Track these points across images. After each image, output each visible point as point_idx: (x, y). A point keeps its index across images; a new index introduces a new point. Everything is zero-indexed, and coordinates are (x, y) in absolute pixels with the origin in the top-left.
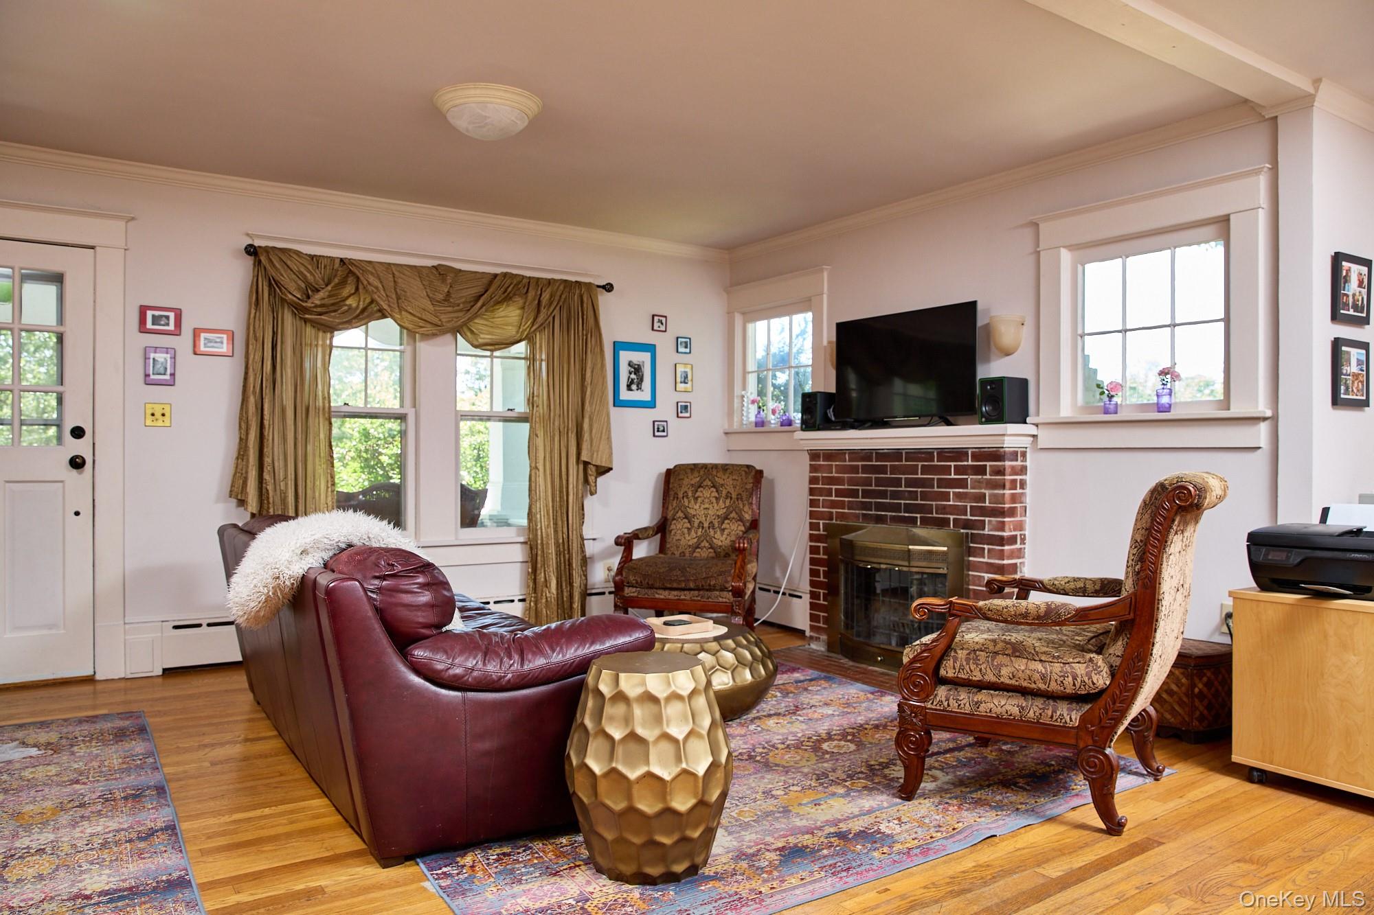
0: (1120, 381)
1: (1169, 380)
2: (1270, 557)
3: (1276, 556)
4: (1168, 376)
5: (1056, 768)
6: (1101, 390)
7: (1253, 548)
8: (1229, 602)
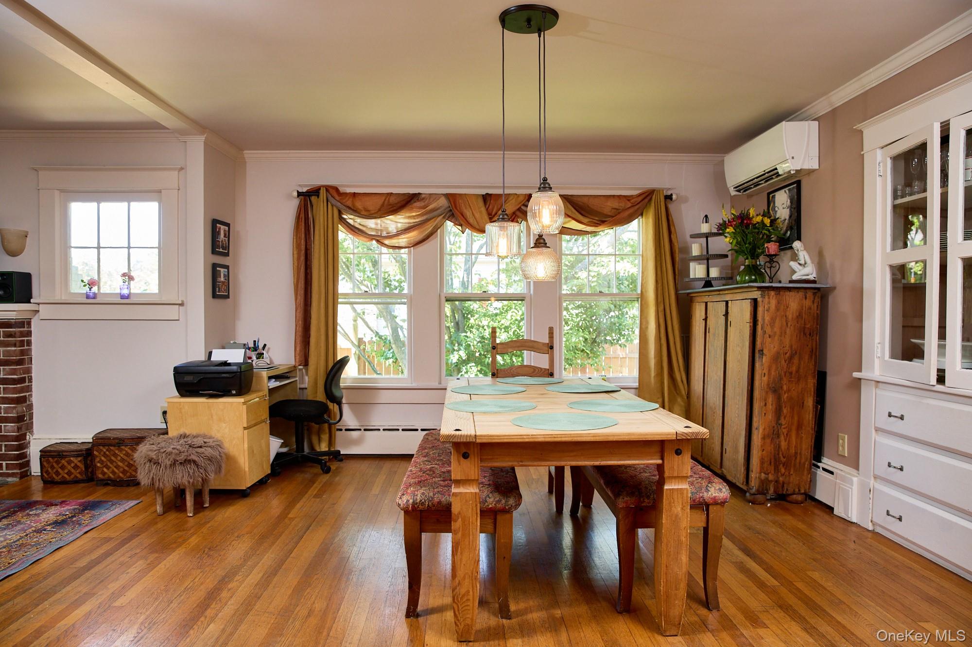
0: (96, 278)
1: (127, 280)
2: (185, 379)
3: (188, 378)
4: (127, 278)
5: (70, 516)
6: (84, 284)
7: (176, 375)
8: (166, 405)
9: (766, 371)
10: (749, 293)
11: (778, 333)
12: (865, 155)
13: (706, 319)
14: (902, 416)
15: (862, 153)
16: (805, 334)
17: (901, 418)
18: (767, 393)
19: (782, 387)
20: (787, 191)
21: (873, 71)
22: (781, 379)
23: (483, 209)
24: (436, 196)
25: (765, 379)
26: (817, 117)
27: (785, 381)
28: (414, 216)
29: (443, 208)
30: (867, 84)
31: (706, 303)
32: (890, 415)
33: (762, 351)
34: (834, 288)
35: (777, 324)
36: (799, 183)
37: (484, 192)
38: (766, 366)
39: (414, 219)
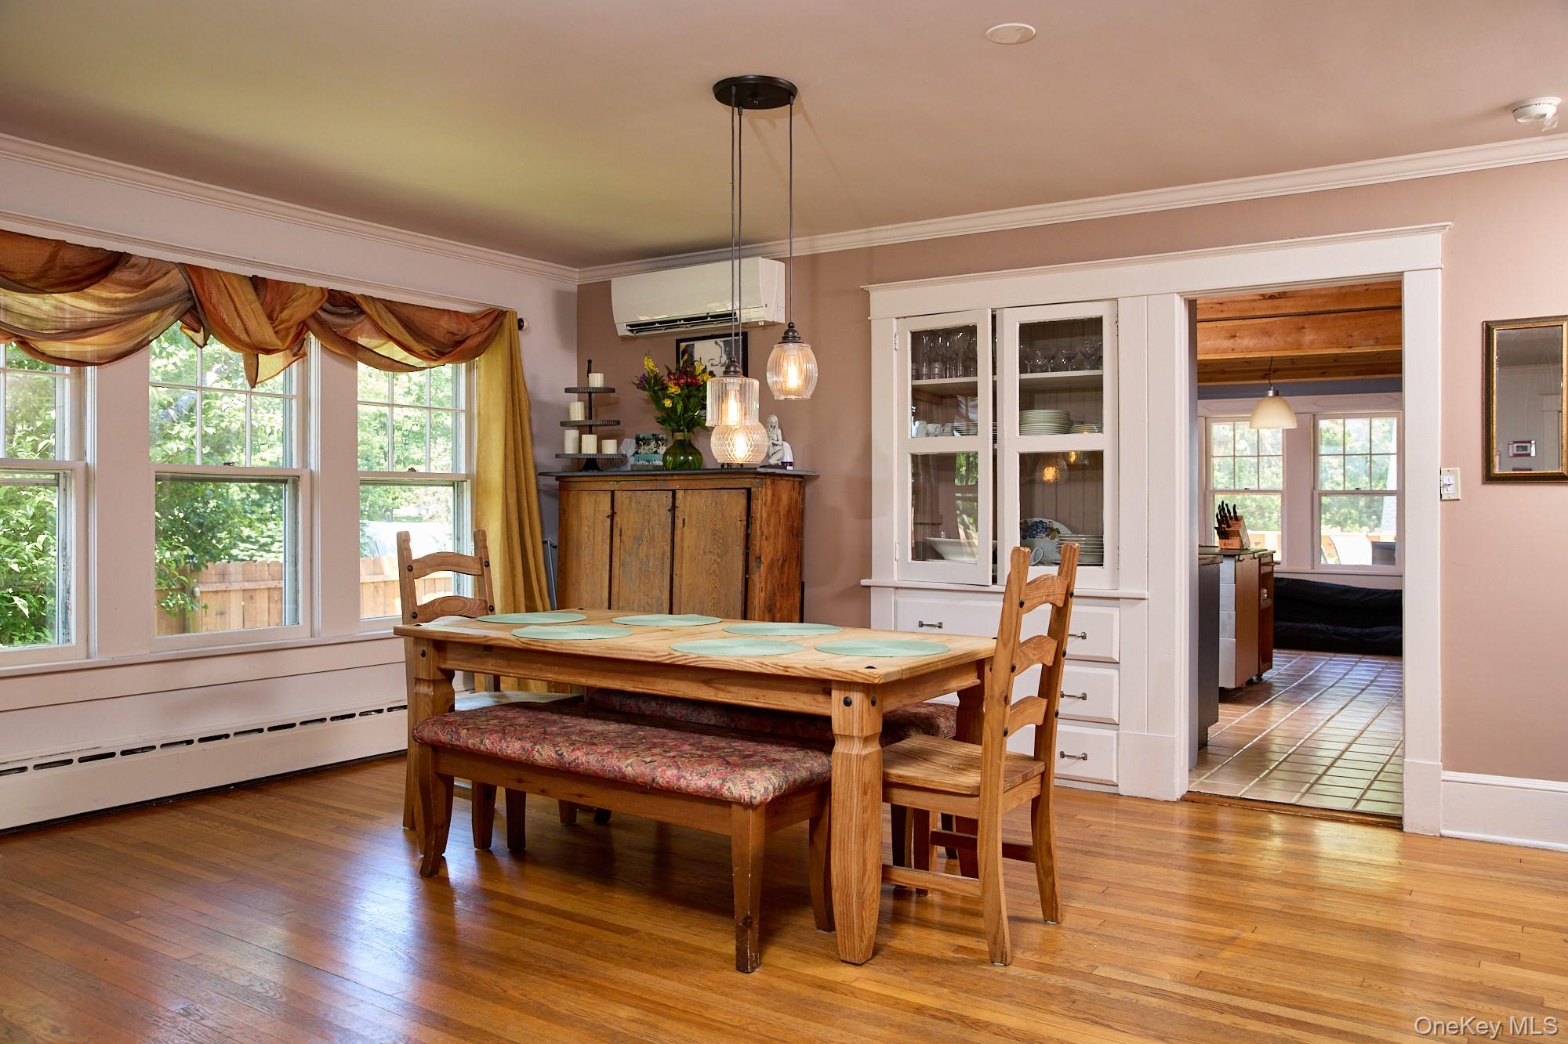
9: (763, 585)
10: (730, 481)
11: (773, 533)
12: (872, 322)
13: (612, 516)
14: (941, 623)
15: (869, 318)
16: (793, 535)
17: (939, 627)
18: (764, 613)
19: (775, 605)
20: (722, 344)
21: (891, 229)
22: (775, 594)
23: (257, 305)
24: (164, 267)
25: (762, 594)
26: (783, 256)
27: (778, 597)
28: (117, 299)
29: (176, 293)
30: (878, 239)
31: (613, 492)
32: (921, 625)
33: (760, 557)
34: (818, 477)
35: (773, 520)
36: (745, 335)
37: (250, 272)
38: (763, 576)
39: (113, 306)
